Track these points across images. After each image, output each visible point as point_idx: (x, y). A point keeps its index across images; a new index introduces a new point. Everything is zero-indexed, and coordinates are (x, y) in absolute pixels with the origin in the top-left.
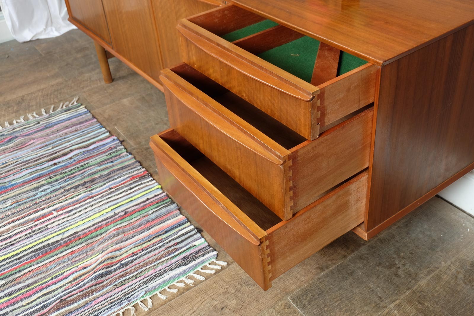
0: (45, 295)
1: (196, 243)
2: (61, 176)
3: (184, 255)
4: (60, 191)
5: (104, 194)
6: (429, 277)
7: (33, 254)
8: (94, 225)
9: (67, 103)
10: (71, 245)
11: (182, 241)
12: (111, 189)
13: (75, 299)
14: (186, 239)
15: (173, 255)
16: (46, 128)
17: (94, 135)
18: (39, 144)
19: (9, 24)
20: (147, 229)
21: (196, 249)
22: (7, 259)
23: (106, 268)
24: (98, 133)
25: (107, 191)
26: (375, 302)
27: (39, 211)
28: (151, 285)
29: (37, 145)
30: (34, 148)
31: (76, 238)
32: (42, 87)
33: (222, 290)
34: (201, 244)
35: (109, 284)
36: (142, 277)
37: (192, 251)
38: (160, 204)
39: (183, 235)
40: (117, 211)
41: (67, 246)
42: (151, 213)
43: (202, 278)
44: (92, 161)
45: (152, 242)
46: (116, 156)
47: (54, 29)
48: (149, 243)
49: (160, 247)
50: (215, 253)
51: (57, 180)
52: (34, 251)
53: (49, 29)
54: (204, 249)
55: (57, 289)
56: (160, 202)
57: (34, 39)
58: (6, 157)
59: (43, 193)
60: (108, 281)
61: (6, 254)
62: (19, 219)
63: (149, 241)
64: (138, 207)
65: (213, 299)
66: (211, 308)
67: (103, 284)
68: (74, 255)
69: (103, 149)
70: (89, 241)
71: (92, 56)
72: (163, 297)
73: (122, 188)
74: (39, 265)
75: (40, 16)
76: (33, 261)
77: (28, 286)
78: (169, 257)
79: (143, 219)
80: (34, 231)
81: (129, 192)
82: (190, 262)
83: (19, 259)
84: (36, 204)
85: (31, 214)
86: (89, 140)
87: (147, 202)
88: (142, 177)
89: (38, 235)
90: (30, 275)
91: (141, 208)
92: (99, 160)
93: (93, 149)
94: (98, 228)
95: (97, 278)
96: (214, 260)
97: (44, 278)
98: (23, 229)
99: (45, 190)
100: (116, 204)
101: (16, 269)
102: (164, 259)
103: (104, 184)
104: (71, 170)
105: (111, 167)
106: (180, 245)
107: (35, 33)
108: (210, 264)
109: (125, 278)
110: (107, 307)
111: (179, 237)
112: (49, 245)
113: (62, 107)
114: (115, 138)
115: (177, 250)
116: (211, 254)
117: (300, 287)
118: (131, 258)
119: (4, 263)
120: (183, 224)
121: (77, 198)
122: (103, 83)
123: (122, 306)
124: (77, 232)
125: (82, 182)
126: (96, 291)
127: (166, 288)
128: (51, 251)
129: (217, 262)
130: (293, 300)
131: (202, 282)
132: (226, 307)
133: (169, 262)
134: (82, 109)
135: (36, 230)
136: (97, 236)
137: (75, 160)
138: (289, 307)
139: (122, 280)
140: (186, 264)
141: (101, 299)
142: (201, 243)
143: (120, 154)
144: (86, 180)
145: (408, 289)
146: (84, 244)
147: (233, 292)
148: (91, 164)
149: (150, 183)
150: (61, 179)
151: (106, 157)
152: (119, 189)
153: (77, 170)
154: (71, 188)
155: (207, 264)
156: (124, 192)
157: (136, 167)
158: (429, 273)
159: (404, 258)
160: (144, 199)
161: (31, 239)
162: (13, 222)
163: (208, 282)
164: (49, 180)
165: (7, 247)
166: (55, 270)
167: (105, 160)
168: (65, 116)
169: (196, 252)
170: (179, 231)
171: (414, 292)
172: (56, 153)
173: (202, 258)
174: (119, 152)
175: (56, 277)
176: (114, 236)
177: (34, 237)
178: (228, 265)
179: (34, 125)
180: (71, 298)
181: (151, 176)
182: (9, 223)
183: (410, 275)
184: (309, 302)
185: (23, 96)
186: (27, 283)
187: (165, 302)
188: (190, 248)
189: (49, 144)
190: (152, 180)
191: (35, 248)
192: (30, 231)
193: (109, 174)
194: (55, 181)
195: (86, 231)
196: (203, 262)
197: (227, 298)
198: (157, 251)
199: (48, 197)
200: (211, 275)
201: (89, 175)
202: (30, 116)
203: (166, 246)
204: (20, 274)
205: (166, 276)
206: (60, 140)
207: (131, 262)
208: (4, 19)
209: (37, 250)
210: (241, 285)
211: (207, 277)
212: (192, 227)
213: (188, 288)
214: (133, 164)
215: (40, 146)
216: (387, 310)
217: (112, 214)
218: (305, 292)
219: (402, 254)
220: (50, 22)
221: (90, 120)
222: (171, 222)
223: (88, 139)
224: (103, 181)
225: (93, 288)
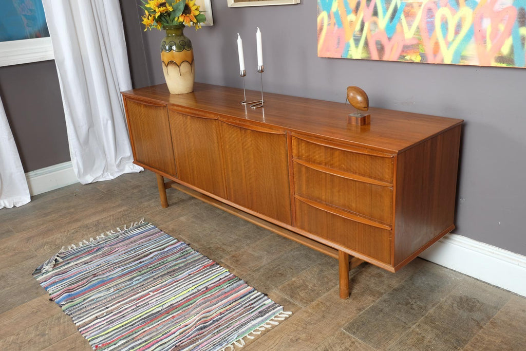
0: (161, 345)
1: (265, 302)
2: (148, 270)
3: (259, 310)
4: (151, 280)
5: (185, 279)
6: (434, 308)
7: (143, 321)
8: (184, 299)
9: (136, 223)
10: (171, 313)
11: (255, 302)
12: (190, 275)
13: (186, 345)
14: (257, 301)
15: (250, 312)
16: (124, 240)
17: (166, 241)
18: (123, 251)
19: (76, 171)
20: (226, 297)
21: (267, 306)
22: (122, 326)
23: (204, 323)
24: (168, 240)
25: (187, 276)
26: (403, 325)
27: (137, 293)
28: (240, 331)
29: (121, 251)
30: (119, 254)
31: (172, 308)
32: (112, 213)
33: (293, 329)
34: (269, 303)
35: (209, 333)
36: (232, 327)
37: (264, 307)
38: (231, 281)
39: (254, 298)
40: (199, 288)
41: (168, 313)
42: (226, 288)
43: (277, 323)
44: (170, 259)
45: (232, 305)
46: (187, 254)
47: (109, 174)
48: (230, 306)
49: (239, 308)
50: (281, 307)
51: (145, 273)
52: (143, 319)
53: (106, 174)
54: (272, 305)
55: (169, 341)
56: (231, 280)
57: (94, 182)
58: (98, 261)
59: (137, 282)
60: (207, 332)
61: (121, 323)
62: (123, 300)
63: (230, 304)
64: (214, 284)
65: (288, 335)
66: (289, 341)
67: (204, 334)
68: (175, 319)
69: (175, 250)
70: (184, 309)
71: (146, 191)
72: (252, 338)
73: (198, 274)
74: (150, 327)
75: (99, 164)
76: (144, 325)
77: (146, 341)
78: (248, 313)
79: (221, 292)
80: (138, 307)
81: (205, 276)
82: (265, 314)
83: (132, 325)
84: (133, 289)
85: (132, 296)
86: (162, 245)
87: (221, 281)
88: (212, 266)
89: (142, 309)
90: (145, 334)
91: (218, 285)
92: (174, 258)
93: (168, 251)
94: (188, 301)
95: (198, 330)
96: (282, 311)
97: (157, 335)
98: (129, 306)
99: (138, 280)
100: (197, 284)
101: (132, 332)
102: (245, 314)
103: (184, 273)
104: (155, 265)
105: (185, 261)
106: (254, 305)
107: (95, 177)
108: (279, 314)
109: (219, 329)
110: (212, 348)
111: (252, 300)
112: (153, 314)
113: (133, 225)
114: (183, 242)
115: (253, 308)
116: (278, 308)
117: (348, 322)
118: (220, 316)
119: (121, 329)
120: (252, 292)
121: (165, 283)
122: (161, 208)
123: (223, 346)
124: (172, 304)
125: (166, 272)
126: (201, 338)
127: (252, 331)
128: (156, 318)
129: (284, 312)
130: (346, 329)
131: (277, 326)
132: (299, 339)
133: (249, 316)
134: (150, 226)
135: (140, 306)
136: (189, 305)
137: (155, 259)
138: (344, 334)
139: (217, 330)
140: (262, 316)
141: (205, 343)
142: (269, 302)
143: (190, 253)
144: (169, 270)
145: (423, 316)
146: (181, 311)
147: (301, 329)
148: (169, 260)
149: (219, 269)
150: (148, 272)
151: (179, 255)
152: (196, 275)
153: (159, 265)
154: (159, 277)
155: (277, 314)
156: (201, 276)
157: (205, 260)
158: (433, 306)
159: (414, 298)
160: (218, 279)
161: (137, 312)
162: (119, 302)
163: (281, 325)
164: (139, 273)
165: (120, 318)
166: (163, 329)
167: (180, 257)
168: (138, 231)
169: (268, 308)
170: (251, 296)
171: (426, 317)
172: (139, 255)
173: (273, 311)
174: (189, 252)
175: (166, 333)
176: (203, 303)
177: (140, 310)
178: (293, 314)
179: (114, 239)
180: (183, 344)
181: (218, 264)
182: (117, 303)
183: (421, 308)
184: (357, 330)
185: (98, 221)
186: (144, 339)
187: (254, 341)
188: (262, 306)
189: (131, 250)
190: (220, 267)
191: (143, 317)
192: (135, 307)
193: (185, 266)
194: (144, 274)
195: (179, 303)
196: (274, 314)
197: (298, 334)
198: (238, 310)
199: (142, 284)
200: (282, 321)
201: (170, 267)
202: (108, 233)
203: (244, 306)
204: (136, 335)
205: (250, 325)
206: (139, 247)
207: (220, 319)
208: (72, 167)
209: (145, 318)
210: (306, 325)
211: (280, 322)
212: (259, 293)
213: (267, 331)
214: (202, 258)
215: (124, 252)
216: (411, 330)
217: (196, 290)
218: (352, 324)
219: (412, 296)
220: (106, 169)
221: (159, 232)
222: (243, 292)
224: (182, 270)
225: (197, 337)
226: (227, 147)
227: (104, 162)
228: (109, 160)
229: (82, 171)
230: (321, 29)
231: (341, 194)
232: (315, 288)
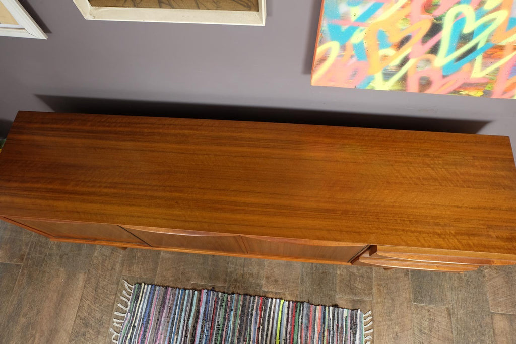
1: (345, 315)
3: (349, 327)
9: (125, 292)
11: (338, 320)
12: (259, 328)
14: (338, 318)
15: (344, 333)
16: (145, 325)
21: (349, 318)
24: (189, 297)
32: (77, 294)
33: (386, 327)
34: (348, 313)
37: (349, 321)
38: (298, 311)
39: (333, 316)
40: (283, 338)
42: (302, 320)
44: (219, 321)
45: (325, 336)
46: (227, 303)
48: (325, 338)
49: (333, 335)
50: (359, 311)
54: (352, 314)
56: (296, 309)
63: (324, 337)
65: (388, 335)
66: (393, 340)
69: (211, 306)
73: (264, 321)
78: (344, 335)
79: (303, 328)
81: (271, 319)
82: (356, 328)
87: (290, 316)
88: (264, 303)
91: (292, 323)
92: (222, 317)
93: (205, 312)
96: (363, 315)
100: (276, 334)
102: (344, 339)
103: (251, 329)
104: (216, 339)
105: (236, 314)
106: (340, 323)
108: (365, 320)
111: (333, 319)
114: (206, 291)
115: (342, 328)
116: (358, 314)
117: (410, 292)
120: (325, 310)
129: (366, 315)
130: (415, 302)
131: (373, 332)
132: (397, 333)
133: (348, 338)
137: (207, 331)
138: (418, 307)
140: (356, 331)
142: (346, 312)
143: (228, 300)
147: (390, 323)
149: (274, 303)
151: (223, 310)
152: (263, 323)
153: (219, 336)
156: (268, 322)
157: (250, 299)
160: (286, 315)
163: (375, 330)
167: (225, 312)
169: (352, 320)
170: (329, 316)
172: (186, 337)
173: (358, 320)
174: (225, 299)
178: (372, 311)
179: (133, 331)
181: (267, 297)
184: (421, 296)
185: (78, 316)
188: (346, 321)
189: (171, 335)
190: (272, 300)
193: (242, 319)
196: (361, 322)
197: (393, 329)
198: (335, 338)
200: (373, 325)
203: (335, 331)
206: (172, 325)
210: (389, 316)
211: (373, 328)
212: (331, 308)
213: (373, 342)
214: (245, 299)
217: (283, 341)
218: (414, 292)
221: (166, 292)
222: (318, 315)
224: (246, 328)
232: (361, 271)
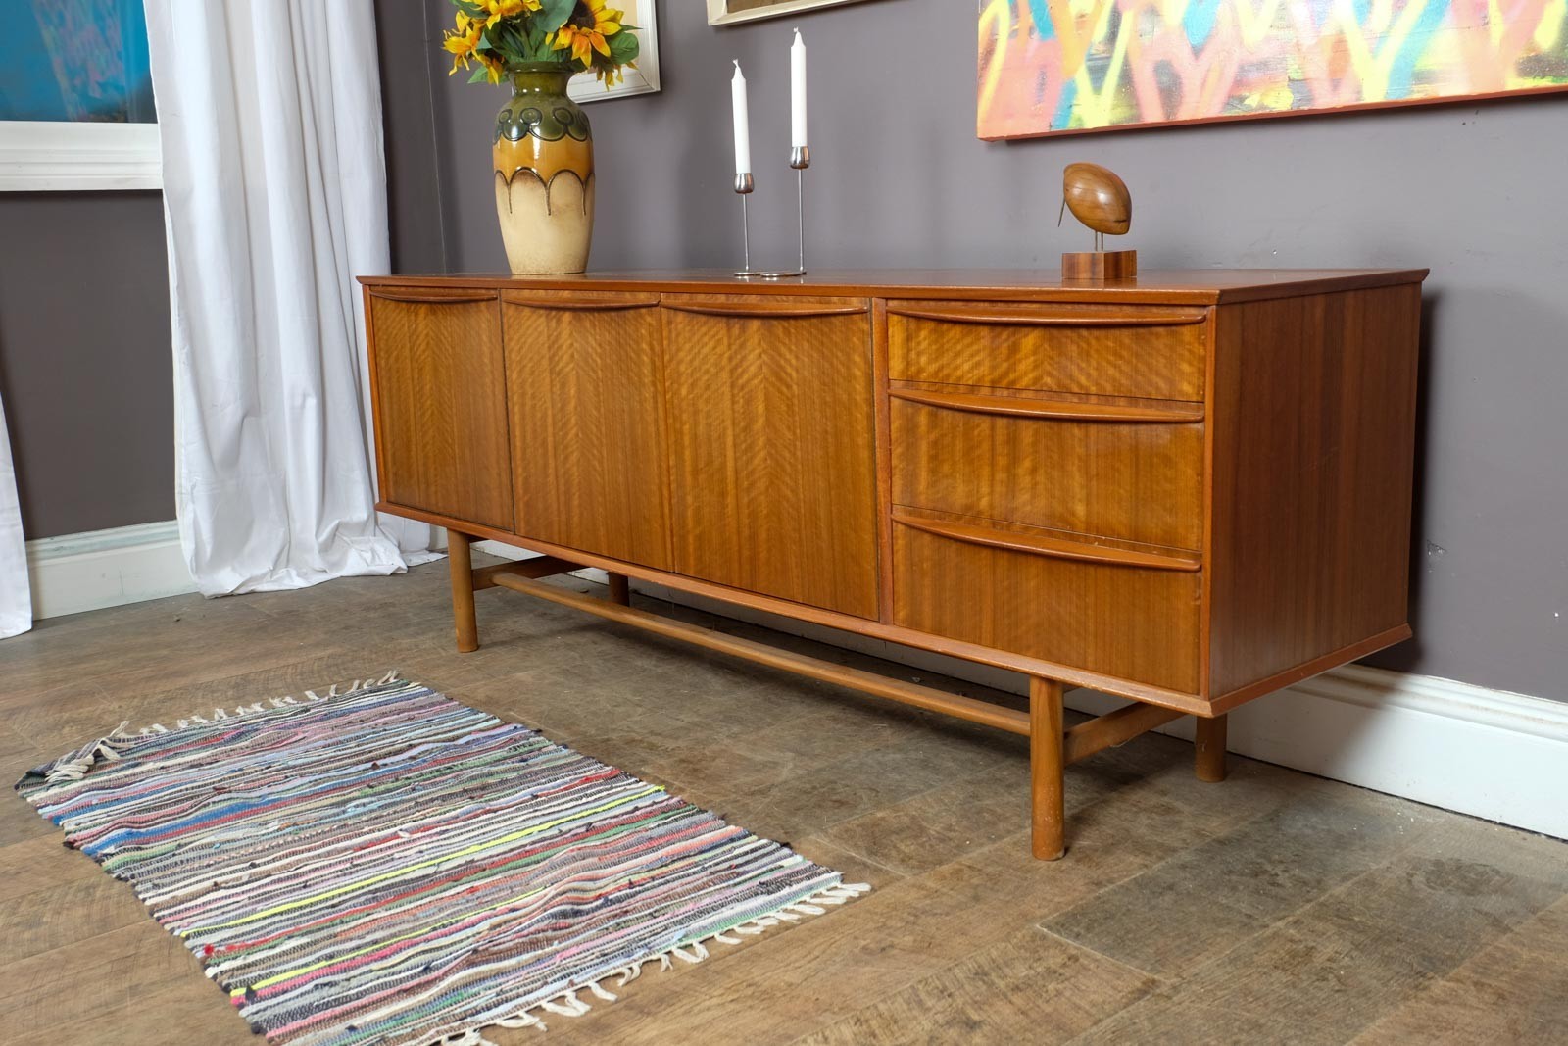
0: (425, 952)
1: (783, 863)
2: (398, 784)
3: (761, 880)
4: (408, 805)
5: (520, 806)
6: (1349, 884)
7: (370, 896)
8: (512, 850)
9: (371, 681)
10: (464, 880)
11: (747, 862)
12: (537, 797)
13: (510, 949)
14: (756, 859)
15: (731, 882)
16: (327, 717)
17: (459, 724)
18: (319, 740)
19: (187, 547)
20: (653, 850)
21: (788, 871)
22: (301, 908)
23: (573, 903)
24: (470, 721)
25: (527, 801)
26: (1241, 922)
27: (359, 835)
28: (695, 925)
29: (315, 741)
30: (308, 747)
31: (471, 868)
32: (292, 661)
33: (871, 925)
34: (797, 864)
35: (589, 927)
36: (666, 916)
37: (777, 874)
38: (671, 813)
39: (746, 853)
40: (564, 828)
41: (455, 881)
42: (654, 827)
43: (820, 911)
44: (471, 761)
45: (671, 867)
46: (531, 751)
47: (294, 573)
48: (665, 869)
49: (694, 873)
50: (835, 874)
51: (389, 791)
52: (370, 892)
53: (282, 572)
54: (805, 870)
55: (452, 944)
56: (671, 810)
57: (242, 591)
58: (235, 762)
59: (360, 810)
60: (583, 925)
61: (295, 901)
62: (309, 850)
63: (666, 865)
64: (616, 819)
65: (856, 938)
66: (857, 951)
67: (571, 930)
68: (478, 894)
69: (492, 743)
70: (511, 872)
71: (409, 614)
72: (734, 941)
73: (565, 796)
74: (392, 911)
75: (265, 538)
76: (374, 907)
77: (376, 942)
78: (724, 885)
79: (636, 836)
80: (357, 865)
81: (584, 800)
82: (779, 889)
83: (333, 906)
84: (345, 826)
85: (338, 841)
86: (450, 731)
87: (638, 813)
88: (610, 779)
89: (366, 871)
90: (374, 926)
91: (632, 819)
92: (488, 759)
93: (467, 743)
94: (524, 854)
95: (554, 916)
96: (839, 885)
97: (413, 930)
98: (326, 863)
99: (364, 805)
100: (558, 819)
101: (332, 920)
102: (712, 889)
103: (517, 792)
104: (422, 775)
105: (524, 767)
106: (746, 868)
107: (248, 576)
108: (828, 890)
109: (624, 919)
110: (597, 961)
111: (736, 857)
112: (405, 882)
113: (360, 686)
114: (520, 726)
115: (739, 875)
116: (826, 876)
117: (1057, 910)
118: (628, 891)
119: (297, 913)
120: (739, 839)
121: (453, 813)
122: (454, 651)
123: (635, 956)
124: (473, 861)
125: (459, 789)
126: (561, 939)
127: (735, 927)
128: (414, 891)
129: (844, 886)
130: (1049, 928)
131: (817, 917)
132: (891, 946)
133: (728, 893)
134: (414, 688)
135: (363, 863)
136: (528, 864)
137: (425, 761)
138: (1044, 937)
139: (618, 921)
140: (770, 893)
141: (575, 950)
142: (794, 861)
143: (540, 749)
144: (467, 786)
145: (1309, 901)
146: (499, 877)
147: (899, 925)
148: (472, 764)
149: (633, 786)
150: (398, 788)
151: (505, 754)
152: (557, 798)
153: (436, 774)
154: (432, 800)
155: (823, 890)
156: (572, 800)
157: (589, 765)
158: (1345, 879)
159: (1281, 862)
160: (630, 807)
161: (353, 876)
162: (294, 853)
163: (833, 915)
164: (370, 791)
165: (294, 890)
166: (437, 917)
167: (505, 758)
168: (374, 699)
169: (790, 876)
170: (736, 848)
171: (1322, 904)
172: (371, 752)
173: (805, 883)
174: (537, 746)
175: (444, 926)
176: (575, 859)
177: (360, 873)
178: (873, 890)
179: (295, 714)
180: (501, 947)
181: (632, 776)
182: (287, 856)
183: (1305, 883)
184: (1088, 930)
185: (247, 675)
186: (369, 939)
187: (738, 949)
188: (772, 870)
189: (351, 740)
190: (637, 782)
191: (372, 888)
192: (348, 865)
193: (522, 777)
194: (383, 793)
195: (495, 859)
196: (811, 888)
197: (890, 935)
198: (690, 879)
199: (374, 815)
200: (837, 907)
201: (473, 779)
202: (276, 702)
203: (711, 869)
204: (345, 927)
205: (726, 912)
206: (374, 733)
207: (628, 897)
209: (377, 890)
210: (916, 916)
211: (830, 909)
212: (764, 841)
213: (785, 927)
214: (580, 761)
215: (323, 743)
216: (1269, 932)
217: (555, 832)
218: (1072, 917)
219: (1277, 857)
220: (285, 556)
221: (441, 703)
222: (708, 838)
223: (448, 729)
224: (510, 788)
225: (549, 934)
226: (684, 391)
227: (281, 532)
228: (297, 526)
229: (208, 549)
230: (990, 51)
231: (1041, 478)
232: (952, 835)
